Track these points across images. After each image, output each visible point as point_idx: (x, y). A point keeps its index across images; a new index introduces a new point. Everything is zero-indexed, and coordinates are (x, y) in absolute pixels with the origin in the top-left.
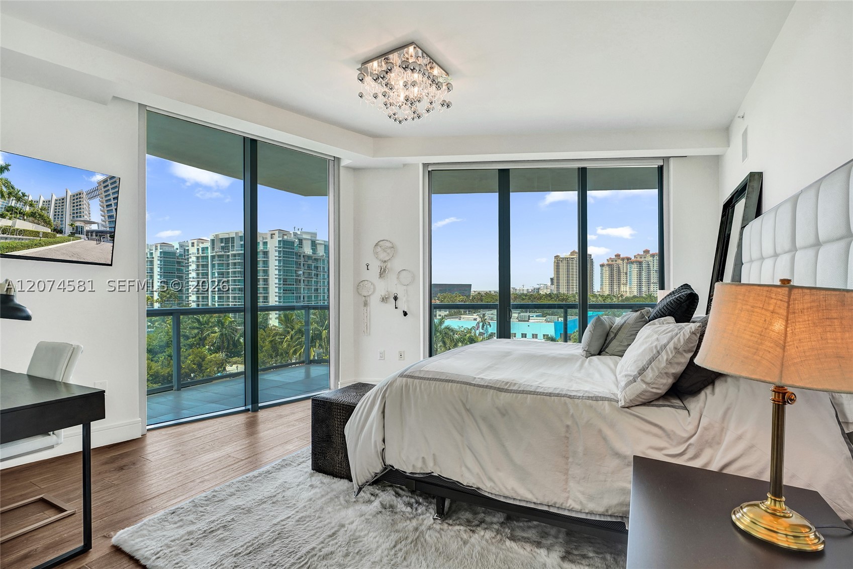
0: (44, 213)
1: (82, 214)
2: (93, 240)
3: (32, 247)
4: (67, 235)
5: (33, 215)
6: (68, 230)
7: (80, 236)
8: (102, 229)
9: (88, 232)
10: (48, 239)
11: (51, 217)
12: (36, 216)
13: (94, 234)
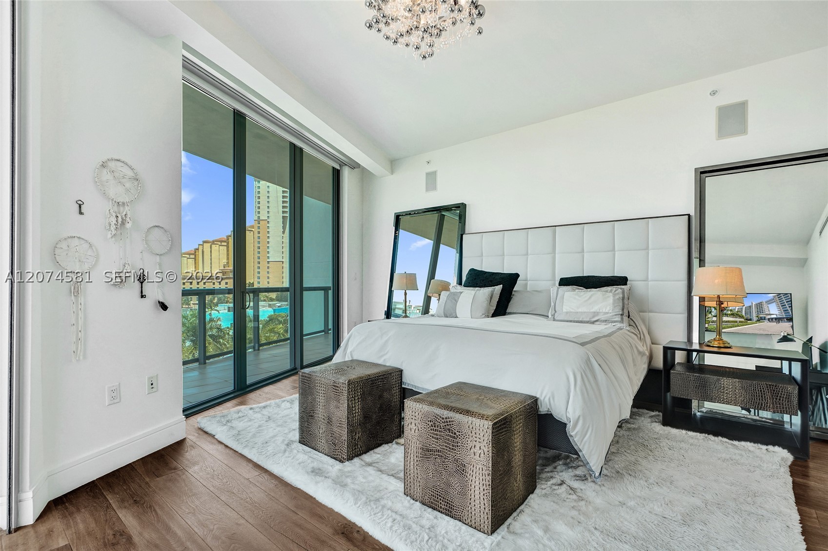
0: (740, 313)
1: (764, 311)
2: (774, 322)
3: (733, 327)
4: (754, 321)
5: (733, 314)
6: (755, 319)
7: (764, 321)
8: (778, 317)
9: (769, 319)
10: (742, 324)
11: (744, 314)
12: (733, 315)
13: (774, 319)
